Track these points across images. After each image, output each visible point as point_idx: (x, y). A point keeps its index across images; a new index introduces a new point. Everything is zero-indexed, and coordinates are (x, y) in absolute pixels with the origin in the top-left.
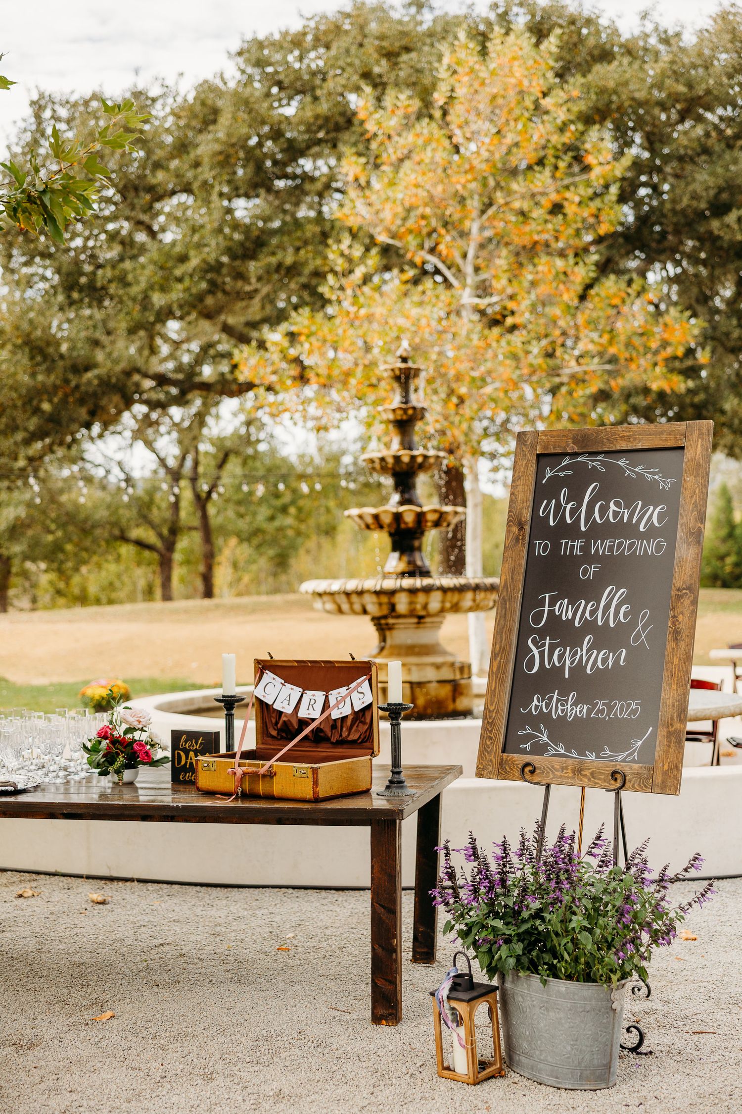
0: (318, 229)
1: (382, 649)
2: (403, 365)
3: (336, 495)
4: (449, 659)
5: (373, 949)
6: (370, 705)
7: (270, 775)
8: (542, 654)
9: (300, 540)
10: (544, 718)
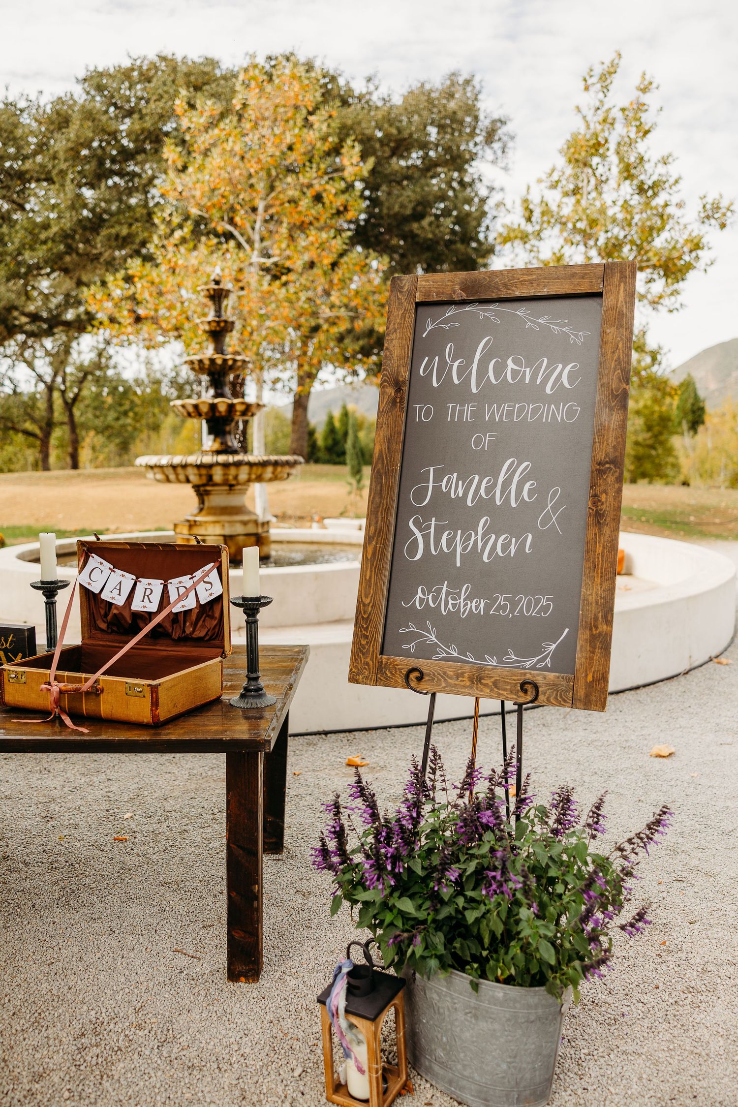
0: (145, 211)
1: (201, 510)
2: (216, 287)
3: (159, 406)
4: (253, 517)
5: (229, 898)
6: (220, 597)
7: (95, 692)
8: (426, 538)
9: (136, 433)
10: (431, 613)
